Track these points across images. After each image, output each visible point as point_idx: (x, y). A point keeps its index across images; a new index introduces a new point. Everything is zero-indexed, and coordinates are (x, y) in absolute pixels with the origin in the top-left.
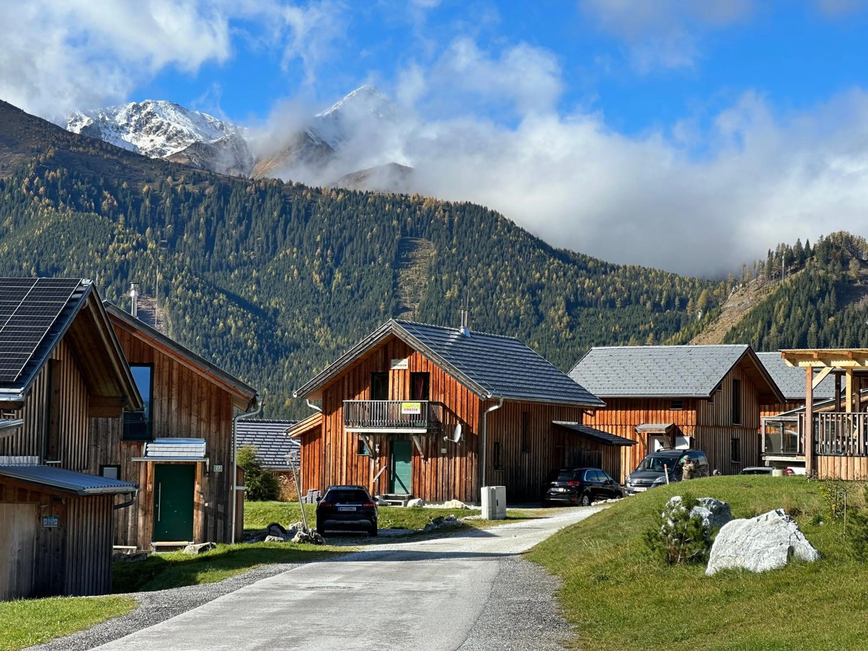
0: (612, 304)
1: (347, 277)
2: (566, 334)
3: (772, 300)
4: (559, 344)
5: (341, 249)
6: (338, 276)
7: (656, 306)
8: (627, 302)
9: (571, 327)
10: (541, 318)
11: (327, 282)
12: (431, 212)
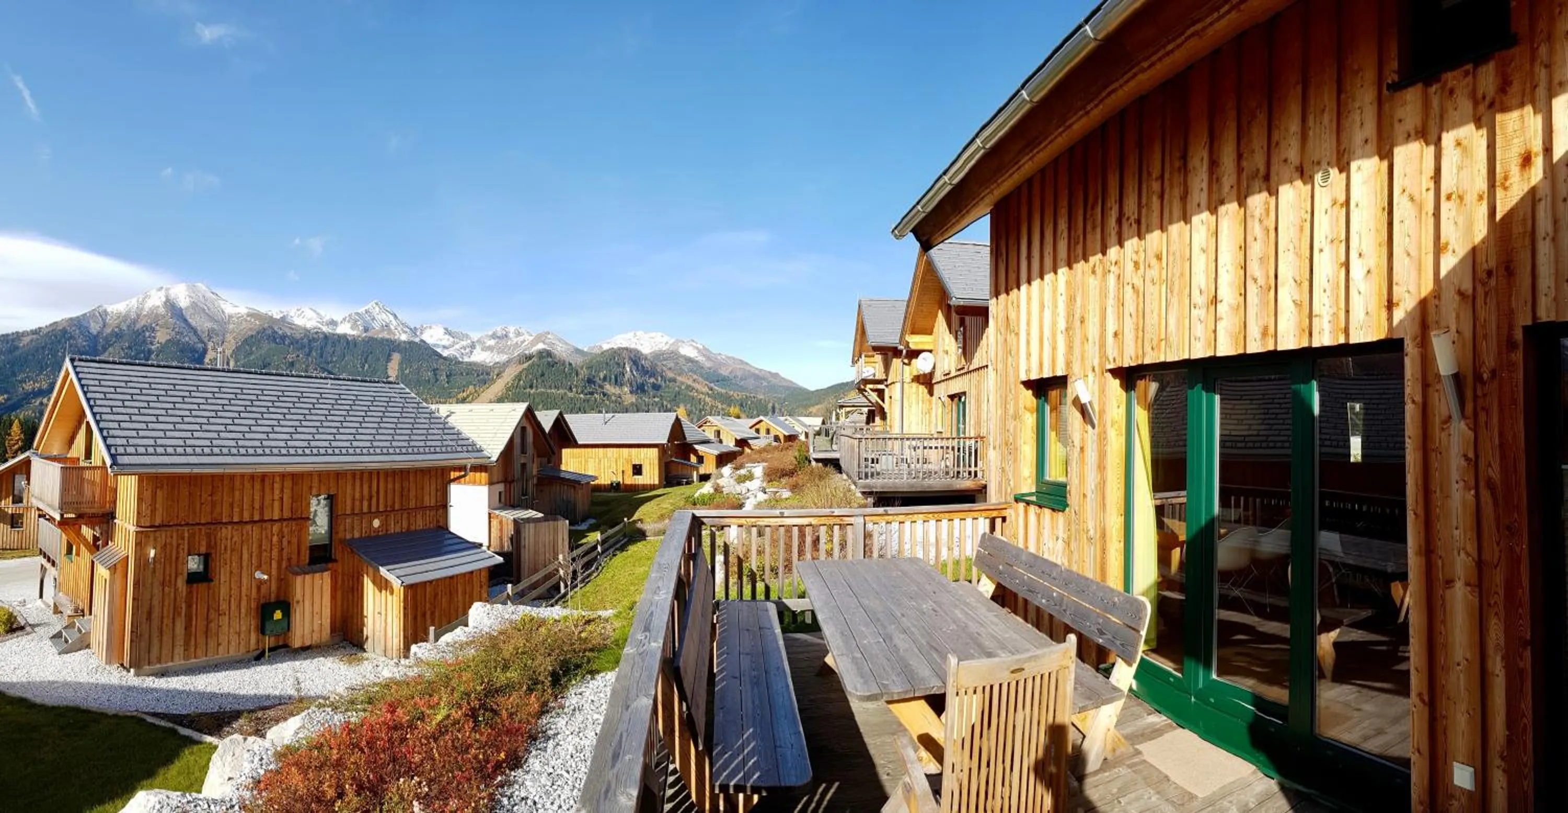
0: (462, 374)
1: (369, 367)
2: (446, 385)
3: (521, 372)
4: (444, 388)
5: (367, 357)
6: (367, 366)
7: (478, 375)
8: (467, 374)
9: (448, 382)
10: (437, 380)
11: (363, 367)
12: (399, 344)
